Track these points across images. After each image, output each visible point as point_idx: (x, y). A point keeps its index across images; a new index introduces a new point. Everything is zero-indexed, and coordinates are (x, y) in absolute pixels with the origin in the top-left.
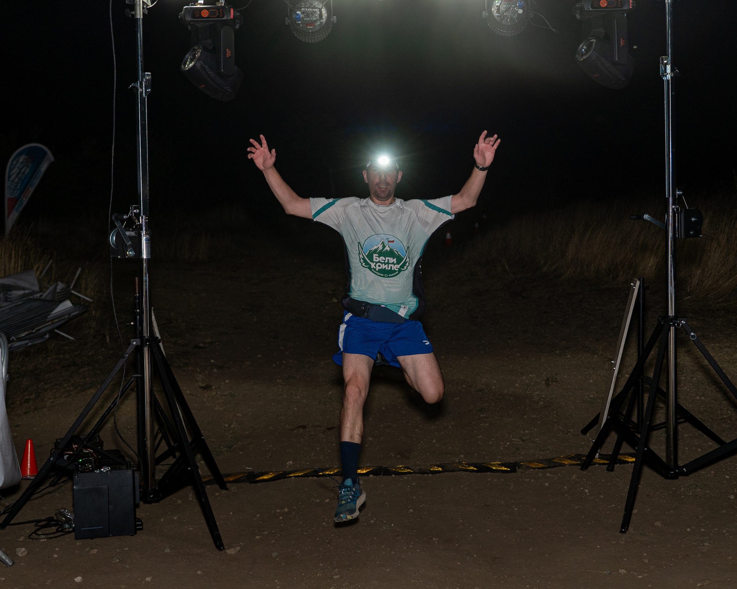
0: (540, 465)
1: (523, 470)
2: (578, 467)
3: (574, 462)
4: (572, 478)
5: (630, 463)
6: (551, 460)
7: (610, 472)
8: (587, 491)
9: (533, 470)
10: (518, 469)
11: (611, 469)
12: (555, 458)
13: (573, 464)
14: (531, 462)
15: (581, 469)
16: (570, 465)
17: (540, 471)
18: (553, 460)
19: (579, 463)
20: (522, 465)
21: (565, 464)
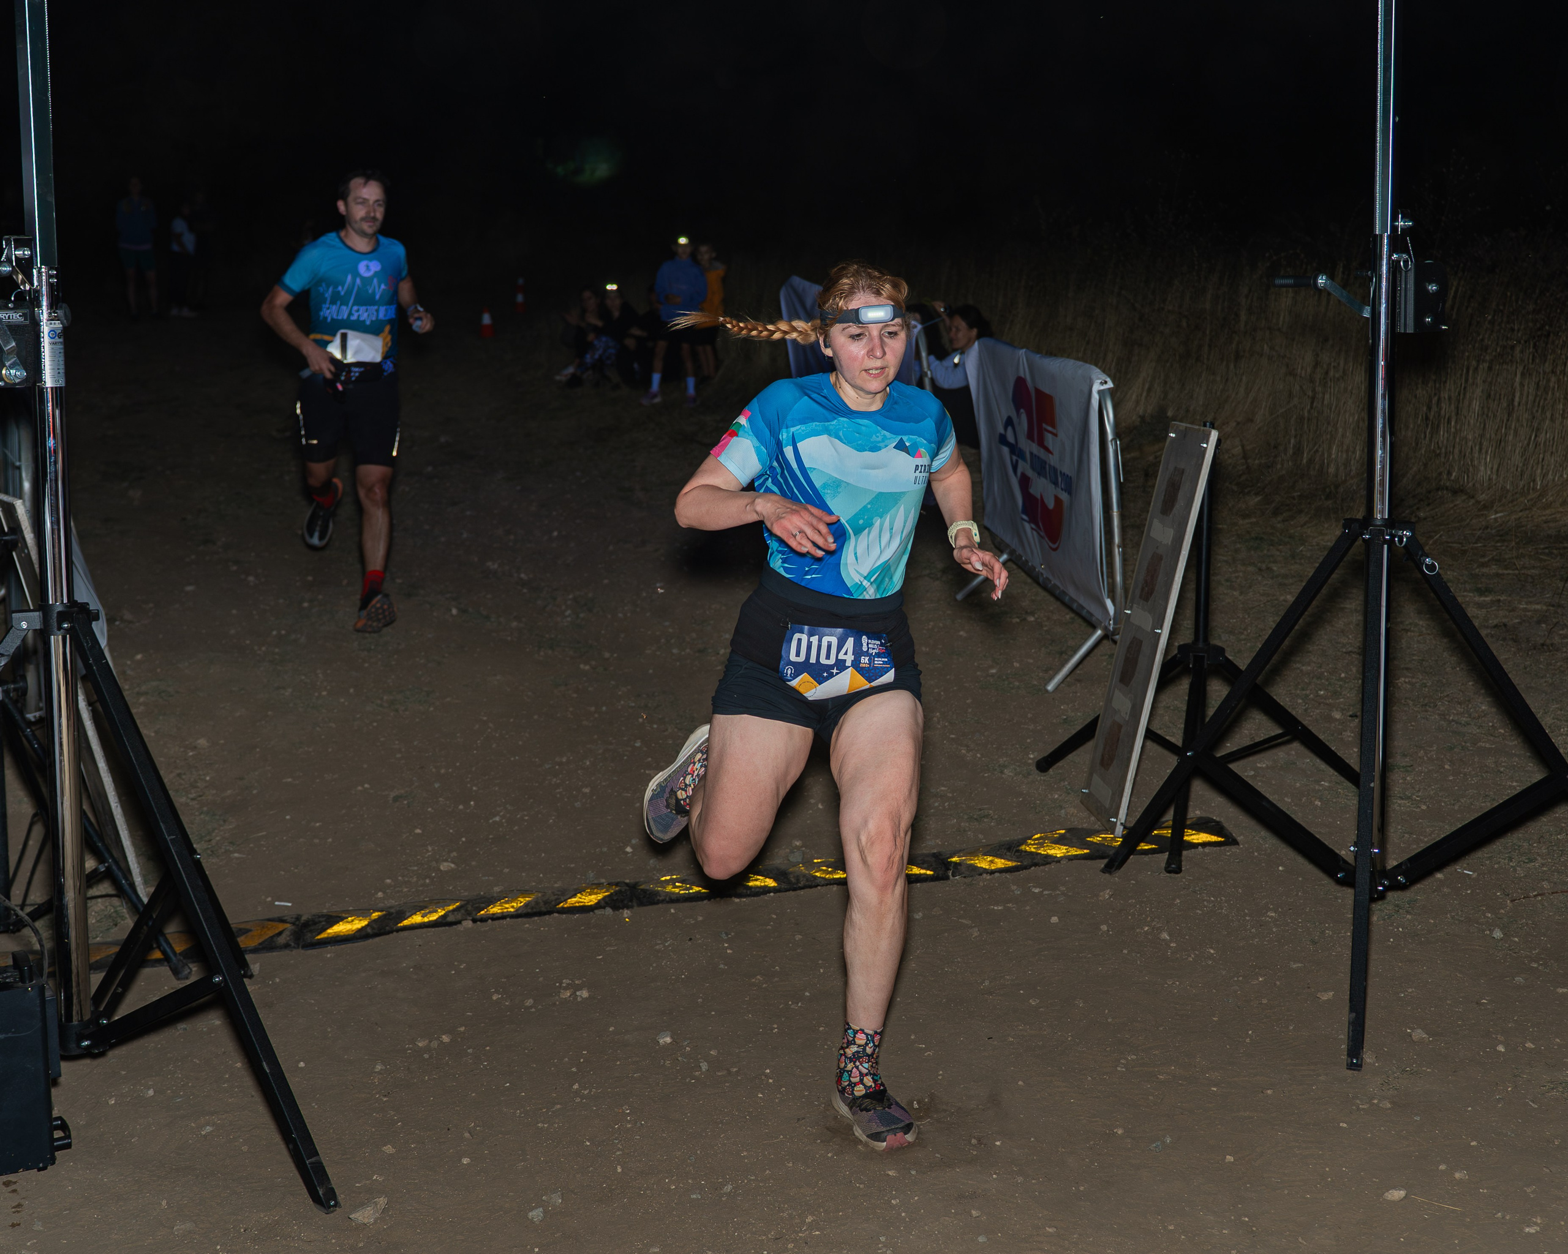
0: (1000, 863)
1: (965, 877)
2: (1089, 862)
3: (1074, 852)
4: (1101, 898)
5: (1200, 847)
6: (1020, 848)
7: (1173, 875)
8: (1165, 936)
9: (988, 877)
10: (953, 876)
11: (1174, 867)
12: (1024, 841)
13: (1076, 857)
14: (974, 853)
15: (1104, 871)
16: (1072, 858)
17: (1006, 877)
18: (1023, 847)
19: (1085, 854)
20: (955, 863)
21: (1056, 857)
